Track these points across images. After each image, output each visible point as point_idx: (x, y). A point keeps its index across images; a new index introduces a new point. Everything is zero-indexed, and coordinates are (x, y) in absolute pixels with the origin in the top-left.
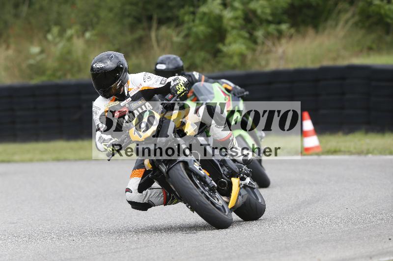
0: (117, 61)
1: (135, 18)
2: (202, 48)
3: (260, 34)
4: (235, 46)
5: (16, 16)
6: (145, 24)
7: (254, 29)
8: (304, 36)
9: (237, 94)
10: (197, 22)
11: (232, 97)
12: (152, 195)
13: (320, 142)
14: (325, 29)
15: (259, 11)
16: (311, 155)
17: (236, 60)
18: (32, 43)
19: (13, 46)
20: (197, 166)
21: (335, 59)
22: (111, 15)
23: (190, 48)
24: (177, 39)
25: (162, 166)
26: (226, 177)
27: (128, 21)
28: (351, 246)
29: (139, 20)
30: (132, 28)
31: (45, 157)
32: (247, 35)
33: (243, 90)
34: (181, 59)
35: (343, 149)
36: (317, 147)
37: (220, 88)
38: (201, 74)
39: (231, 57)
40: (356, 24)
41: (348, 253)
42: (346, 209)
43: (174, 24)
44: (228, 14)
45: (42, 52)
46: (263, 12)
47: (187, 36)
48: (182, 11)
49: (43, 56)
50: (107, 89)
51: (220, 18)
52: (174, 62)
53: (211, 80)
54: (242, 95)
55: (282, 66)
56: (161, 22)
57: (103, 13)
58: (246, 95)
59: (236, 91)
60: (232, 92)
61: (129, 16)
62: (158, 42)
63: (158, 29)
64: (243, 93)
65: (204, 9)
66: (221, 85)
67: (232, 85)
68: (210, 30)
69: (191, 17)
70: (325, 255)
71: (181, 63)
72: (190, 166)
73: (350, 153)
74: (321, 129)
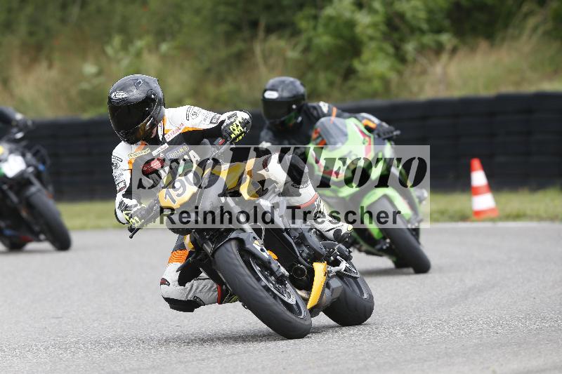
0: (148, 88)
1: (232, 24)
2: (328, 68)
3: (410, 47)
4: (375, 64)
5: (63, 21)
6: (246, 33)
7: (402, 40)
8: (473, 49)
9: (382, 134)
10: (320, 29)
11: (374, 138)
12: (200, 288)
13: (497, 202)
14: (503, 39)
15: (409, 15)
16: (484, 221)
17: (377, 84)
18: (84, 59)
19: (57, 64)
20: (257, 246)
21: (517, 84)
22: (197, 20)
23: (310, 67)
24: (293, 54)
25: (208, 245)
26: (306, 261)
27: (222, 28)
28: (540, 352)
29: (237, 27)
30: (229, 38)
31: (103, 222)
32: (391, 50)
33: (392, 128)
34: (302, 84)
35: (529, 212)
36: (491, 210)
37: (356, 125)
38: (331, 106)
39: (369, 80)
40: (547, 33)
41: (535, 363)
42: (532, 299)
43: (288, 32)
44: (363, 19)
45: (100, 73)
46: (414, 16)
47: (307, 50)
48: (300, 15)
49: (102, 79)
50: (131, 131)
51: (351, 24)
52: (291, 87)
53: (346, 114)
54: (391, 135)
55: (442, 93)
56: (269, 30)
57: (187, 18)
58: (397, 135)
59: (381, 129)
60: (376, 132)
61: (223, 21)
62: (266, 58)
63: (265, 40)
64: (392, 132)
65: (329, 11)
66: (360, 121)
67: (376, 121)
68: (340, 42)
69: (312, 23)
70: (502, 365)
71: (302, 90)
72: (248, 246)
73: (540, 218)
74: (497, 183)
